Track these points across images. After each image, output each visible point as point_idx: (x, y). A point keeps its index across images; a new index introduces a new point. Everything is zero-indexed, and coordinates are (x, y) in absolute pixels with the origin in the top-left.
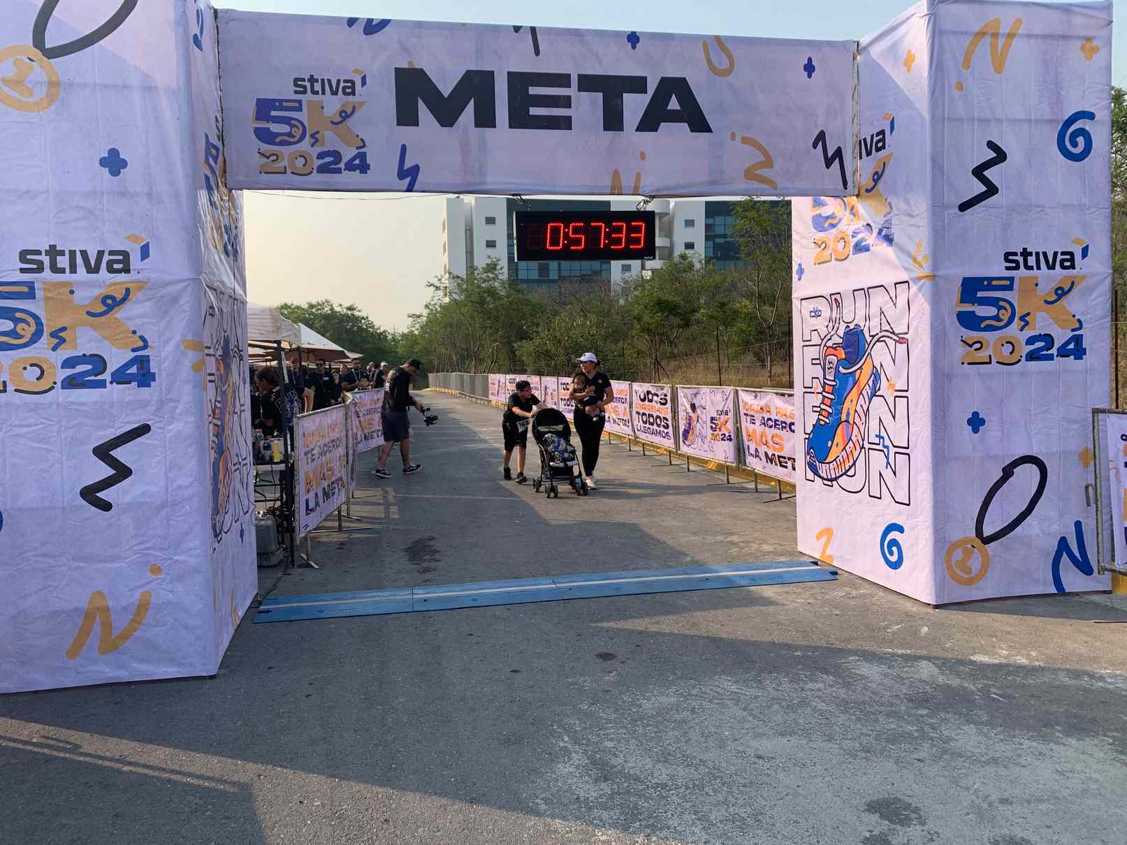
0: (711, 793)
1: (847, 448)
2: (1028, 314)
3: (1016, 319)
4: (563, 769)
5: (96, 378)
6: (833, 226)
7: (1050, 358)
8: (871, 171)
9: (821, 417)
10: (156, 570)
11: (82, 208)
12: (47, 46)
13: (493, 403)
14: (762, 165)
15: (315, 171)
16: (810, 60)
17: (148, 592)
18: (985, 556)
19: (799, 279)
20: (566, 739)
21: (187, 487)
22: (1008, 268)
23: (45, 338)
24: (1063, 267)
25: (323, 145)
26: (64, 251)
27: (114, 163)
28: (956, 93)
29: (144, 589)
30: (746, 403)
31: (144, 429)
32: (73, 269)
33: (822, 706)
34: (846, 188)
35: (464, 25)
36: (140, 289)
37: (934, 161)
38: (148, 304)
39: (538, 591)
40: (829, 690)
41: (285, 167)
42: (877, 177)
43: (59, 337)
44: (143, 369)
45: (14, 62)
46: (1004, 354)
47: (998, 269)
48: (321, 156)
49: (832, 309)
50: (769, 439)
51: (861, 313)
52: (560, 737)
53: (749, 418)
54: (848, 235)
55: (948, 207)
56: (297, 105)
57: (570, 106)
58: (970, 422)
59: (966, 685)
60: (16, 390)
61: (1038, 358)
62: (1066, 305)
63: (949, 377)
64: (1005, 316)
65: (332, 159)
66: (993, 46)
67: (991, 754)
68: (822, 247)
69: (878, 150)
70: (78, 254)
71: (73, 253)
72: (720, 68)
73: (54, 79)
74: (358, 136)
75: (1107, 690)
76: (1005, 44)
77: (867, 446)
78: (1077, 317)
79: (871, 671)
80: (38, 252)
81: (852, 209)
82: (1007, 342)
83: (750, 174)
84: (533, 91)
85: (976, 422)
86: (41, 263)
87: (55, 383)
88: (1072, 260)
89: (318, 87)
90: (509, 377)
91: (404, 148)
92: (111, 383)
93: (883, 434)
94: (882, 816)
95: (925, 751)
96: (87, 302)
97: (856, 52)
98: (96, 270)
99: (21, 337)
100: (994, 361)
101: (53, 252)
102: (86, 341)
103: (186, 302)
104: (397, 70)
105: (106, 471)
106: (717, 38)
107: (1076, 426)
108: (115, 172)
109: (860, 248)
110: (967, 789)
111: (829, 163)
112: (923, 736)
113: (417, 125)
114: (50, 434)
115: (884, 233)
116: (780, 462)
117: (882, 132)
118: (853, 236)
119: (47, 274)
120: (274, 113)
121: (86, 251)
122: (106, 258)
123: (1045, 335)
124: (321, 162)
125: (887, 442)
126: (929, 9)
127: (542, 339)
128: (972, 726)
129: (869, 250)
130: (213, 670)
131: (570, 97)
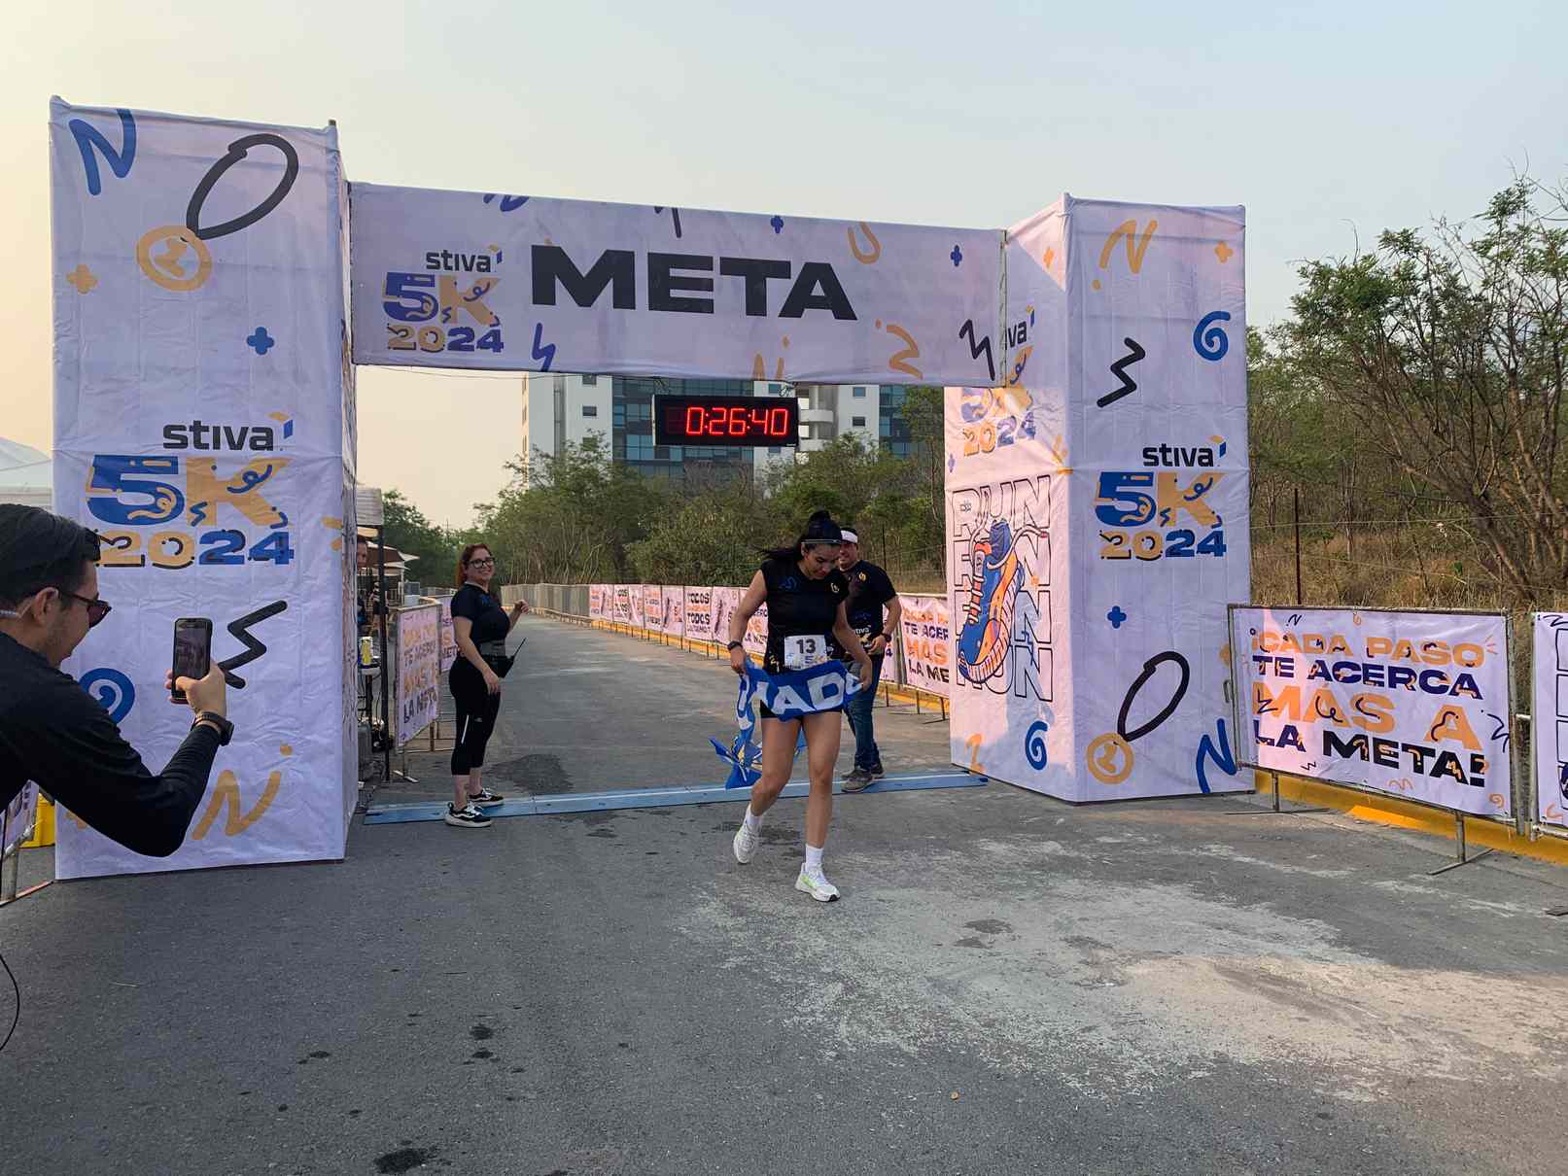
0: (834, 920)
1: (995, 647)
2: (1169, 510)
3: (1157, 513)
4: (701, 910)
5: (236, 554)
6: (981, 416)
7: (1190, 554)
8: (1016, 363)
9: (971, 616)
10: (287, 750)
11: (227, 385)
12: (200, 228)
13: (594, 624)
14: (906, 354)
15: (446, 348)
16: (957, 248)
17: (276, 772)
18: (1128, 753)
19: (951, 471)
20: (705, 893)
21: (320, 666)
22: (1146, 464)
23: (186, 511)
24: (1201, 464)
25: (456, 322)
26: (208, 427)
27: (261, 341)
28: (1094, 291)
29: (275, 769)
30: (907, 610)
31: (280, 607)
32: (217, 445)
33: (945, 870)
34: (993, 379)
35: (604, 204)
36: (282, 465)
37: (1071, 357)
38: (289, 481)
39: (670, 796)
40: (955, 860)
41: (415, 344)
42: (1019, 369)
43: (199, 513)
44: (281, 545)
45: (168, 242)
46: (1144, 549)
47: (1137, 465)
48: (453, 333)
49: (981, 502)
50: (932, 651)
51: (1007, 507)
52: (698, 892)
53: (910, 627)
54: (993, 427)
55: (1086, 402)
56: (429, 280)
57: (711, 289)
58: (1110, 617)
59: (1083, 855)
60: (154, 565)
61: (1178, 554)
62: (1206, 502)
63: (1090, 571)
64: (1145, 511)
65: (464, 336)
66: (1130, 246)
67: (1084, 895)
68: (971, 437)
69: (1020, 342)
70: (222, 432)
71: (217, 430)
72: (867, 254)
73: (206, 260)
74: (491, 313)
75: (1209, 857)
76: (1141, 245)
77: (1013, 643)
78: (1217, 514)
79: (998, 848)
80: (183, 428)
81: (998, 400)
82: (1148, 538)
83: (895, 364)
84: (674, 272)
85: (1117, 617)
86: (184, 439)
87: (193, 558)
88: (1210, 457)
89: (451, 262)
90: (617, 587)
91: (539, 327)
92: (249, 559)
93: (1029, 631)
94: (977, 930)
95: (1028, 895)
96: (229, 478)
97: (1003, 241)
98: (239, 446)
99: (160, 511)
100: (1133, 555)
101: (197, 428)
102: (225, 517)
103: (327, 479)
104: (534, 248)
105: (242, 648)
106: (863, 226)
107: (1217, 623)
108: (261, 351)
109: (1005, 440)
110: (1054, 914)
111: (976, 353)
112: (1030, 886)
113: (553, 303)
114: (186, 609)
115: (1026, 426)
116: (943, 676)
117: (1023, 324)
118: (999, 428)
119: (191, 447)
120: (404, 288)
121: (229, 428)
122: (250, 434)
123: (1186, 531)
124: (453, 338)
125: (1032, 639)
126: (1066, 208)
127: (663, 538)
128: (1076, 880)
129: (1011, 442)
130: (339, 853)
131: (711, 280)
